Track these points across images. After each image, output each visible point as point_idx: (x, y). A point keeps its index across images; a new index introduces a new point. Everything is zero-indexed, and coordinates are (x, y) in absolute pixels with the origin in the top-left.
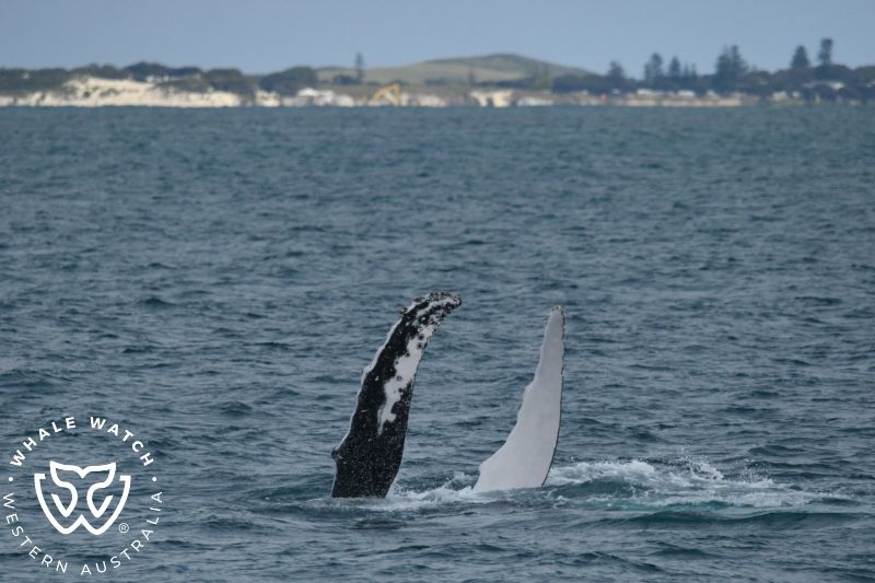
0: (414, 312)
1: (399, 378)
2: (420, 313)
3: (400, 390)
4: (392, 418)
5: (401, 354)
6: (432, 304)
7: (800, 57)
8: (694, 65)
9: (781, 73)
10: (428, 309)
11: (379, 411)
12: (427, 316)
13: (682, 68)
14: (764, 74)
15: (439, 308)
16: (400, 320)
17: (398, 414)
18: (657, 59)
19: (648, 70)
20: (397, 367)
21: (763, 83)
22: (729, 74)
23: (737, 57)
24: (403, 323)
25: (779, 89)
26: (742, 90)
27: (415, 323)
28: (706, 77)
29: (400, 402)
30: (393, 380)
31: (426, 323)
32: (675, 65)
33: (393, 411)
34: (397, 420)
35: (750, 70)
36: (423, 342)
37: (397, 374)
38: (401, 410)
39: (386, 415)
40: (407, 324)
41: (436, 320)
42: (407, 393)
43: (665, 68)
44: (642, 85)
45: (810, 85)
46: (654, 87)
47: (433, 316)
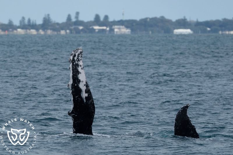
0: (73, 59)
1: (82, 82)
2: (76, 58)
3: (85, 85)
4: (87, 95)
5: (78, 74)
6: (77, 54)
7: (69, 18)
8: (35, 21)
9: (63, 23)
10: (77, 56)
11: (82, 95)
12: (78, 58)
13: (31, 22)
14: (58, 24)
15: (79, 55)
16: (71, 64)
17: (88, 93)
18: (23, 18)
19: (21, 22)
20: (80, 78)
21: (57, 27)
22: (47, 24)
23: (49, 18)
24: (73, 64)
25: (62, 29)
26: (51, 29)
27: (76, 62)
28: (39, 25)
29: (86, 89)
30: (81, 83)
31: (79, 61)
32: (29, 20)
33: (86, 93)
34: (88, 95)
35: (53, 22)
36: (82, 67)
37: (81, 81)
38: (88, 91)
39: (84, 95)
40: (75, 64)
41: (81, 58)
42: (87, 85)
43: (26, 21)
44: (19, 27)
45: (73, 27)
46: (22, 28)
47: (79, 58)
